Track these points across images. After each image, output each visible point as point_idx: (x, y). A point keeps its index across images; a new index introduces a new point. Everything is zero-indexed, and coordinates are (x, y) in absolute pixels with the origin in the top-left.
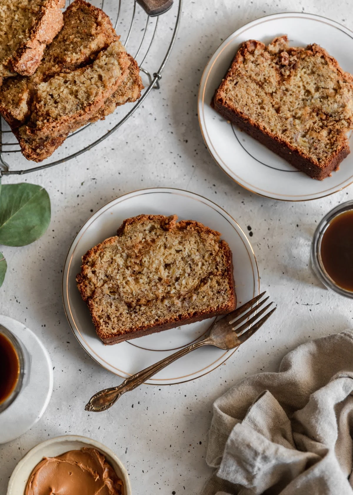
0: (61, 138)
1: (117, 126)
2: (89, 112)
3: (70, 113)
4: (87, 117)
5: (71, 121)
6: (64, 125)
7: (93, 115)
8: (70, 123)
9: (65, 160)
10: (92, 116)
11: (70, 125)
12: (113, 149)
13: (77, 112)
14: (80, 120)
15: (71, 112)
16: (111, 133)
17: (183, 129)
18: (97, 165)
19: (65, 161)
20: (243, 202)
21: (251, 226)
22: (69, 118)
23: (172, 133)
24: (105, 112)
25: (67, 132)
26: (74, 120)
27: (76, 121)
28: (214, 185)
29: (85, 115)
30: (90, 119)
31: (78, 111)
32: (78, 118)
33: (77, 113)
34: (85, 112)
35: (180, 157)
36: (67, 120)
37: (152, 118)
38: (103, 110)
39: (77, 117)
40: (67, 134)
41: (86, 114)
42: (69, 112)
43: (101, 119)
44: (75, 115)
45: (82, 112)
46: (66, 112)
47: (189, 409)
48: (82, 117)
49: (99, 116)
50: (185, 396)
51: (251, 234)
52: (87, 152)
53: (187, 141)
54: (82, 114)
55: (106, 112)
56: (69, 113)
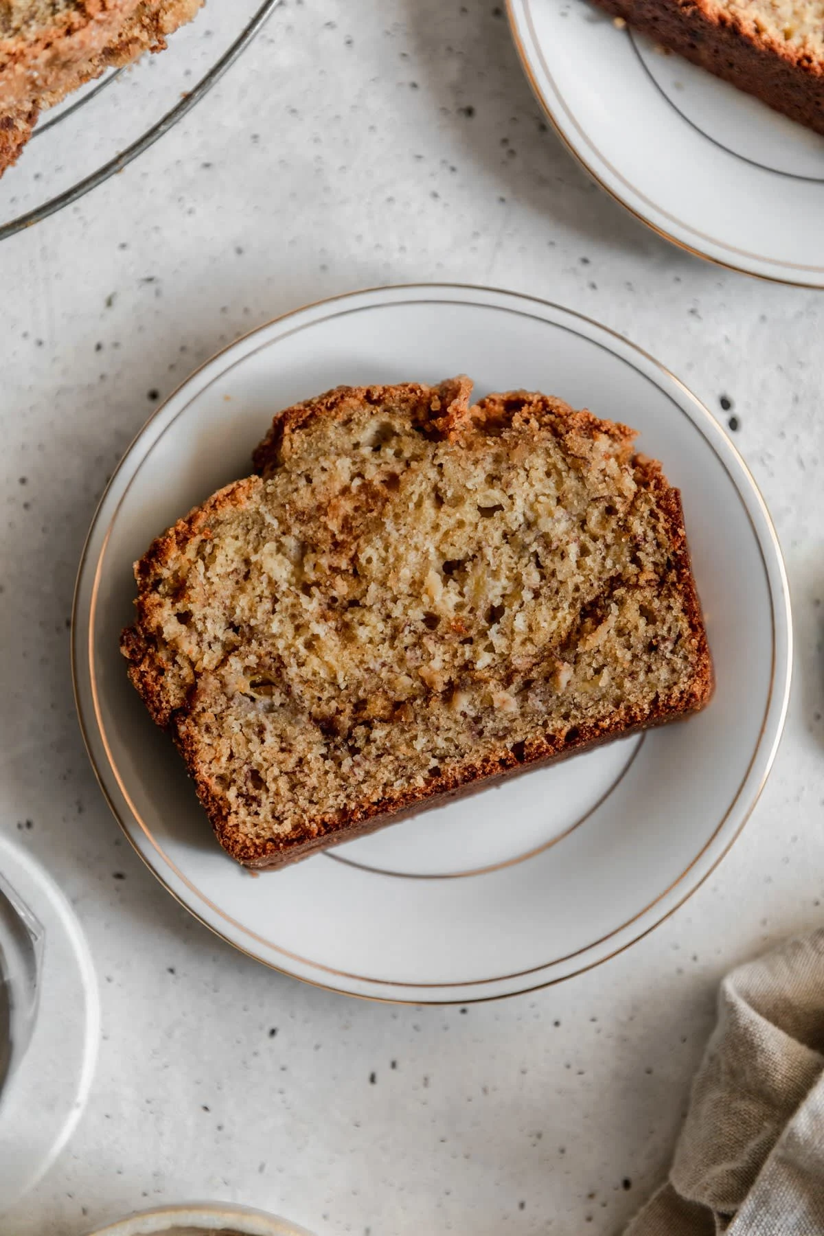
0: (10, 134)
1: (213, 73)
2: (100, 16)
3: (29, 26)
4: (96, 37)
5: (35, 57)
6: (11, 76)
7: (120, 35)
8: (36, 68)
9: (35, 218)
10: (116, 40)
11: (36, 74)
12: (207, 165)
13: (54, 20)
14: (71, 48)
15: (33, 22)
16: (193, 101)
17: (453, 69)
18: (157, 228)
19: (38, 221)
20: (693, 312)
21: (733, 396)
22: (30, 46)
23: (414, 86)
24: (165, 18)
25: (28, 107)
26: (47, 54)
27: (56, 57)
28: (585, 261)
29: (85, 31)
30: (111, 53)
31: (58, 16)
32: (63, 44)
33: (54, 23)
34: (88, 17)
35: (453, 169)
36: (22, 54)
37: (333, 40)
38: (157, 14)
39: (59, 37)
40: (31, 117)
41: (92, 23)
42: (26, 22)
43: (153, 49)
44: (47, 32)
45: (76, 17)
46: (14, 24)
47: (575, 1068)
48: (77, 37)
49: (144, 36)
50: (557, 1024)
51: (734, 424)
52: (114, 183)
53: (469, 112)
54: (76, 26)
55: (167, 19)
56: (24, 28)
